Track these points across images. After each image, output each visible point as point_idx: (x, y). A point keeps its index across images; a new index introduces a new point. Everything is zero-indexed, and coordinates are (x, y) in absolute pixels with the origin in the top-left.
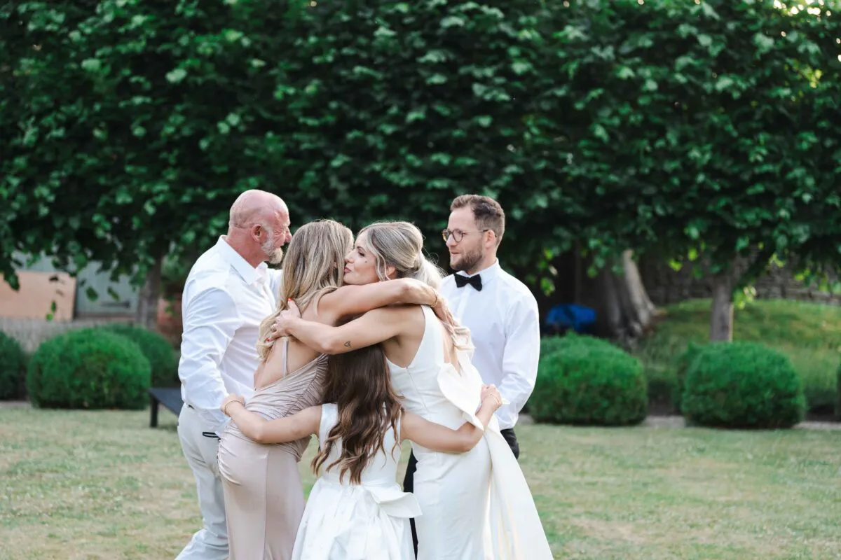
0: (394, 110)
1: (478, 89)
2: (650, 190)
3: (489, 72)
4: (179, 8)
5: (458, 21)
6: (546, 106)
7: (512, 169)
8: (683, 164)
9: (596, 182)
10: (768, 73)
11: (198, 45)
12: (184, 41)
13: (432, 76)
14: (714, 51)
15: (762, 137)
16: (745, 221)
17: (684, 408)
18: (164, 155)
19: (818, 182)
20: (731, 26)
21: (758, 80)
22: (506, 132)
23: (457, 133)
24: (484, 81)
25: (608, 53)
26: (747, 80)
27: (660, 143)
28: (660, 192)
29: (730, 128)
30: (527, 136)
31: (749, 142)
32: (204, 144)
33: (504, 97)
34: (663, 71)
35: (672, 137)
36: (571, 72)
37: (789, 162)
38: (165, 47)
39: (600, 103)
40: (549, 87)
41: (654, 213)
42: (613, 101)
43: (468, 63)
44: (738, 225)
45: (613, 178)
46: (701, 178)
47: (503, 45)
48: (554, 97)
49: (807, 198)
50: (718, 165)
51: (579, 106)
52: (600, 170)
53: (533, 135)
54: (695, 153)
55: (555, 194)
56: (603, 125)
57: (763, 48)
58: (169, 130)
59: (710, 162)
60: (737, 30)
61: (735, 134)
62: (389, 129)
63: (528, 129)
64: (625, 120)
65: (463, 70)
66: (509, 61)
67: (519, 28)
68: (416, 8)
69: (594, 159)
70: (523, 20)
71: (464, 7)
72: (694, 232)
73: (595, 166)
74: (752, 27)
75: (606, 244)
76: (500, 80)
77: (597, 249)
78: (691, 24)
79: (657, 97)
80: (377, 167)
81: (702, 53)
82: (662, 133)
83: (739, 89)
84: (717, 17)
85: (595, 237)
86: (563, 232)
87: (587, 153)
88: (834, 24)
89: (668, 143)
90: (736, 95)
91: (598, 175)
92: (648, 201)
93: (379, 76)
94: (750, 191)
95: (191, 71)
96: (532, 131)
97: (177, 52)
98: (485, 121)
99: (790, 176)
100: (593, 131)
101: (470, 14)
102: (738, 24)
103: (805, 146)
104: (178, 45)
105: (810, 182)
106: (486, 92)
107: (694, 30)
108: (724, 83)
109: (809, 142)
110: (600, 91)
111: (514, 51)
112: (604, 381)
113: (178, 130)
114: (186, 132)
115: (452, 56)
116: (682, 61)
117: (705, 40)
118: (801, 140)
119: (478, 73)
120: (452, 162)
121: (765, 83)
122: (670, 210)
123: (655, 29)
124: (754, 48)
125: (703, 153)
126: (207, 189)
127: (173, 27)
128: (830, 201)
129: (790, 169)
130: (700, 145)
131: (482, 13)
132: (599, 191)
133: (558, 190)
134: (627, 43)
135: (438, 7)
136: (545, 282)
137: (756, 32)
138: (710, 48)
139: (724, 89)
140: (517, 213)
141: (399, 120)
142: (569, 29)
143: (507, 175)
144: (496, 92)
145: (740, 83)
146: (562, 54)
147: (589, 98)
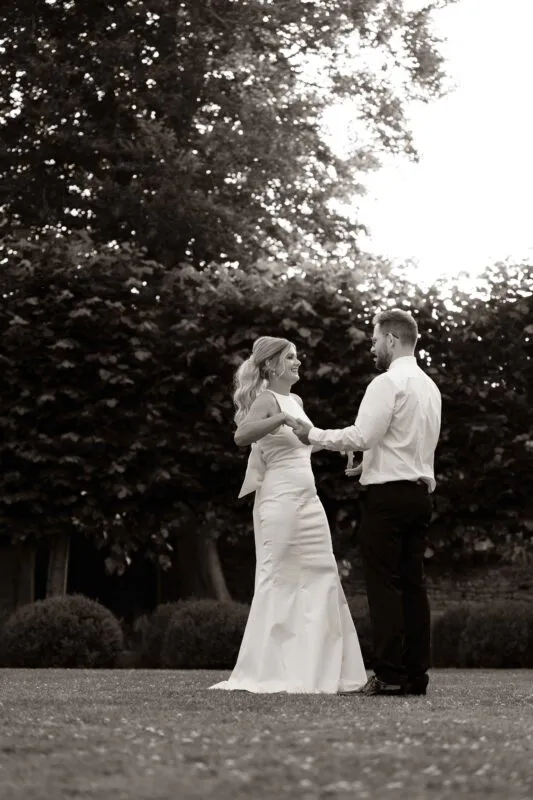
0: (26, 393)
1: (103, 374)
3: (113, 359)
5: (88, 313)
6: (164, 391)
7: (137, 445)
9: (211, 459)
10: (360, 362)
13: (61, 362)
14: (313, 343)
16: (345, 494)
20: (327, 321)
21: (351, 368)
22: (129, 414)
23: (86, 414)
24: (109, 367)
25: (220, 342)
26: (342, 369)
29: (329, 410)
30: (149, 417)
33: (128, 381)
36: (189, 360)
39: (214, 388)
40: (164, 374)
42: (224, 387)
43: (94, 352)
44: (338, 498)
45: (228, 454)
47: (124, 336)
48: (172, 382)
51: (195, 390)
52: (213, 449)
53: (155, 417)
55: (176, 470)
56: (219, 408)
57: (357, 339)
60: (332, 325)
61: (334, 415)
62: (22, 411)
63: (150, 412)
65: (89, 358)
66: (131, 349)
67: (138, 320)
68: (44, 301)
69: (207, 439)
70: (142, 314)
71: (89, 301)
73: (210, 446)
74: (345, 322)
75: (221, 517)
76: (124, 367)
77: (212, 523)
78: (293, 319)
80: (12, 446)
81: (303, 344)
83: (337, 375)
84: (314, 313)
85: (211, 510)
86: (180, 505)
87: (202, 434)
90: (335, 380)
91: (213, 452)
93: (12, 363)
96: (153, 413)
98: (112, 403)
100: (209, 413)
101: (93, 307)
102: (333, 319)
106: (112, 377)
107: (295, 324)
108: (323, 370)
111: (134, 341)
115: (78, 345)
119: (103, 360)
120: (80, 440)
121: (358, 371)
123: (259, 324)
124: (350, 339)
131: (106, 306)
132: (214, 467)
133: (178, 466)
134: (234, 337)
135: (66, 301)
136: (162, 559)
137: (350, 326)
138: (310, 340)
139: (324, 375)
140: (141, 488)
141: (30, 402)
142: (184, 322)
143: (133, 451)
144: (120, 377)
145: (337, 370)
146: (179, 344)
147: (205, 383)
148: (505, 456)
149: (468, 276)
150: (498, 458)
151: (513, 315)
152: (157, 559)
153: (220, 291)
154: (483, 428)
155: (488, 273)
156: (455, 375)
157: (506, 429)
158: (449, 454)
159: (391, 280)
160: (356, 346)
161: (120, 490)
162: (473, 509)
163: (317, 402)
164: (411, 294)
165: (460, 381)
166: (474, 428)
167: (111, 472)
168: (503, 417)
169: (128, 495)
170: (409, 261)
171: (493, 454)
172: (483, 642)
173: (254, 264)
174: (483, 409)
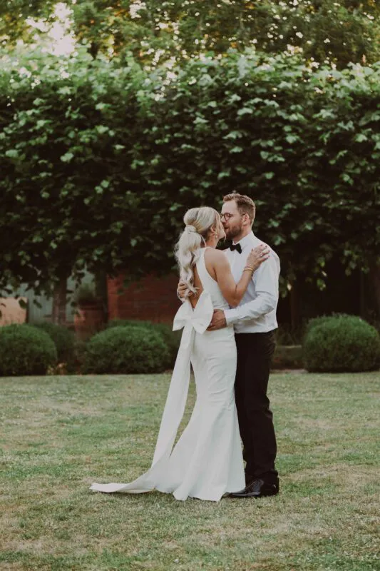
0: (210, 172)
1: (264, 155)
3: (270, 143)
4: (67, 114)
5: (250, 111)
6: (310, 163)
7: (289, 206)
9: (347, 212)
11: (80, 137)
12: (72, 135)
13: (233, 148)
18: (62, 210)
22: (284, 182)
23: (252, 185)
24: (268, 149)
25: (350, 125)
30: (299, 184)
32: (87, 201)
33: (281, 159)
36: (325, 140)
38: (60, 139)
39: (346, 159)
40: (312, 151)
42: (356, 157)
43: (257, 139)
45: (357, 209)
47: (280, 125)
48: (314, 157)
51: (332, 162)
52: (349, 204)
53: (303, 183)
55: (319, 221)
56: (350, 174)
58: (64, 193)
62: (206, 185)
63: (299, 180)
64: (363, 169)
65: (254, 143)
66: (284, 135)
67: (290, 113)
68: (221, 104)
69: (343, 197)
70: (293, 107)
71: (252, 102)
75: (357, 253)
76: (278, 148)
77: (350, 257)
85: (349, 249)
86: (325, 247)
87: (339, 193)
91: (349, 207)
93: (199, 150)
95: (77, 154)
96: (302, 181)
97: (68, 143)
98: (269, 176)
100: (342, 178)
101: (257, 105)
104: (68, 138)
106: (269, 157)
110: (345, 152)
113: (70, 193)
114: (76, 193)
115: (246, 134)
119: (263, 144)
126: (91, 231)
127: (64, 127)
131: (265, 104)
132: (349, 217)
133: (321, 218)
134: (363, 119)
135: (236, 102)
136: (319, 282)
140: (294, 236)
141: (213, 178)
142: (323, 111)
143: (285, 210)
144: (275, 156)
146: (319, 128)
147: (338, 157)
152: (315, 282)
153: (352, 86)
161: (277, 239)
167: (270, 226)
169: (281, 242)
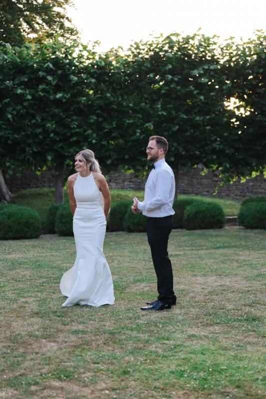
2: (30, 141)
8: (43, 130)
9: (8, 138)
10: (75, 91)
14: (54, 83)
15: (74, 118)
16: (70, 152)
17: (56, 229)
19: (97, 135)
20: (59, 72)
21: (71, 94)
26: (67, 95)
27: (34, 121)
28: (34, 142)
29: (62, 114)
31: (69, 120)
34: (33, 91)
35: (39, 118)
37: (85, 127)
39: (8, 104)
41: (32, 150)
42: (12, 104)
44: (67, 154)
45: (16, 136)
46: (52, 135)
49: (94, 141)
50: (58, 130)
52: (9, 133)
54: (49, 125)
56: (10, 113)
57: (74, 81)
59: (55, 128)
60: (62, 74)
61: (64, 116)
64: (18, 112)
69: (6, 129)
72: (49, 158)
73: (7, 132)
74: (68, 73)
75: (13, 164)
77: (9, 167)
78: (43, 72)
79: (31, 102)
81: (49, 83)
82: (34, 117)
83: (65, 98)
84: (54, 68)
85: (8, 162)
87: (3, 126)
88: (100, 71)
89: (37, 120)
90: (64, 100)
91: (9, 135)
92: (29, 145)
94: (71, 140)
99: (87, 133)
100: (6, 116)
102: (62, 71)
103: (92, 121)
105: (95, 135)
107: (45, 74)
108: (59, 96)
109: (94, 119)
112: (25, 220)
116: (41, 87)
117: (50, 78)
118: (90, 119)
121: (74, 96)
122: (39, 149)
123: (28, 74)
124: (71, 81)
125: (52, 125)
128: (103, 143)
129: (86, 131)
130: (50, 122)
132: (9, 142)
134: (16, 79)
137: (70, 74)
138: (52, 81)
139: (59, 98)
145: (65, 95)
147: (4, 103)
148: (141, 133)
149: (122, 49)
150: (138, 134)
151: (143, 68)
153: (9, 57)
154: (131, 121)
155: (132, 48)
156: (118, 96)
157: (141, 121)
158: (116, 133)
159: (88, 51)
160: (73, 84)
162: (127, 157)
163: (56, 111)
164: (97, 58)
165: (120, 99)
166: (128, 121)
168: (140, 115)
170: (96, 42)
171: (136, 133)
172: (135, 221)
173: (24, 45)
174: (131, 112)
